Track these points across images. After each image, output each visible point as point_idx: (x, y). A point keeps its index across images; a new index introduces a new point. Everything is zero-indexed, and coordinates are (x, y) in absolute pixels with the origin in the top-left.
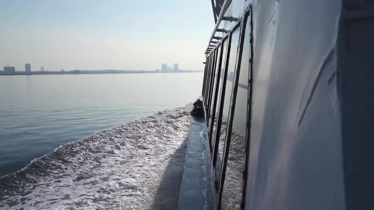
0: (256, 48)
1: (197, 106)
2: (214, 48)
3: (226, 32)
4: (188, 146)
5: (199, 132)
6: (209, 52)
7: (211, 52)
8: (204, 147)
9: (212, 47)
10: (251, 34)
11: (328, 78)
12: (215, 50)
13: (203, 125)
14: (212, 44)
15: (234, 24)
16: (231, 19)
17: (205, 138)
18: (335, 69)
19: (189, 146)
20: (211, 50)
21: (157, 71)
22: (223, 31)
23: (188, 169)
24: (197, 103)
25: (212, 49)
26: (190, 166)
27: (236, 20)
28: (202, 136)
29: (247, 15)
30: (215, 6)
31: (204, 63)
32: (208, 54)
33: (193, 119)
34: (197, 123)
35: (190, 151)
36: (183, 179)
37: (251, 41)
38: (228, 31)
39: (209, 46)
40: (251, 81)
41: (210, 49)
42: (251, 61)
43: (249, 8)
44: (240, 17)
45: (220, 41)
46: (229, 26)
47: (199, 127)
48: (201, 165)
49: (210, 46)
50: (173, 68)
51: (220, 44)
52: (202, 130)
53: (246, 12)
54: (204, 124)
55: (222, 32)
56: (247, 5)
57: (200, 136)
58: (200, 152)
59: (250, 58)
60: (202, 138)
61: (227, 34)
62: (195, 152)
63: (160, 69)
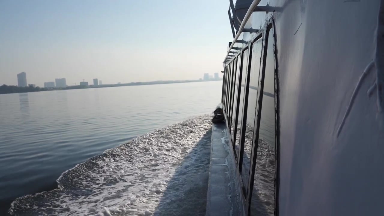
0: (281, 60)
1: (218, 114)
2: (233, 58)
3: (246, 43)
4: (211, 153)
5: (221, 139)
6: (227, 62)
7: (230, 62)
8: (227, 153)
9: (230, 57)
10: (275, 45)
11: (369, 91)
12: (234, 60)
13: (224, 132)
14: (230, 54)
15: (255, 35)
16: (251, 31)
17: (227, 145)
18: (376, 82)
19: (213, 152)
20: (229, 59)
21: (200, 80)
22: (242, 41)
23: (213, 175)
24: (217, 111)
25: (231, 58)
26: (215, 172)
27: (257, 31)
28: (223, 142)
29: (269, 27)
30: (232, 17)
31: (222, 72)
32: (227, 63)
33: (215, 126)
34: (218, 129)
35: (213, 158)
36: (209, 184)
37: (276, 52)
38: (248, 42)
39: (227, 56)
40: (277, 91)
41: (227, 59)
42: (276, 71)
43: (271, 21)
44: (262, 28)
45: (240, 51)
46: (249, 37)
47: (221, 133)
48: (225, 170)
49: (229, 56)
50: (214, 77)
51: (240, 54)
52: (224, 136)
53: (268, 24)
54: (226, 131)
55: (241, 43)
56: (269, 18)
57: (222, 142)
58: (223, 158)
59: (275, 68)
60: (224, 145)
61: (248, 45)
62: (218, 159)
63: (203, 79)
